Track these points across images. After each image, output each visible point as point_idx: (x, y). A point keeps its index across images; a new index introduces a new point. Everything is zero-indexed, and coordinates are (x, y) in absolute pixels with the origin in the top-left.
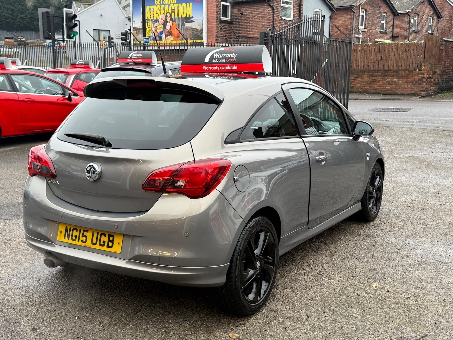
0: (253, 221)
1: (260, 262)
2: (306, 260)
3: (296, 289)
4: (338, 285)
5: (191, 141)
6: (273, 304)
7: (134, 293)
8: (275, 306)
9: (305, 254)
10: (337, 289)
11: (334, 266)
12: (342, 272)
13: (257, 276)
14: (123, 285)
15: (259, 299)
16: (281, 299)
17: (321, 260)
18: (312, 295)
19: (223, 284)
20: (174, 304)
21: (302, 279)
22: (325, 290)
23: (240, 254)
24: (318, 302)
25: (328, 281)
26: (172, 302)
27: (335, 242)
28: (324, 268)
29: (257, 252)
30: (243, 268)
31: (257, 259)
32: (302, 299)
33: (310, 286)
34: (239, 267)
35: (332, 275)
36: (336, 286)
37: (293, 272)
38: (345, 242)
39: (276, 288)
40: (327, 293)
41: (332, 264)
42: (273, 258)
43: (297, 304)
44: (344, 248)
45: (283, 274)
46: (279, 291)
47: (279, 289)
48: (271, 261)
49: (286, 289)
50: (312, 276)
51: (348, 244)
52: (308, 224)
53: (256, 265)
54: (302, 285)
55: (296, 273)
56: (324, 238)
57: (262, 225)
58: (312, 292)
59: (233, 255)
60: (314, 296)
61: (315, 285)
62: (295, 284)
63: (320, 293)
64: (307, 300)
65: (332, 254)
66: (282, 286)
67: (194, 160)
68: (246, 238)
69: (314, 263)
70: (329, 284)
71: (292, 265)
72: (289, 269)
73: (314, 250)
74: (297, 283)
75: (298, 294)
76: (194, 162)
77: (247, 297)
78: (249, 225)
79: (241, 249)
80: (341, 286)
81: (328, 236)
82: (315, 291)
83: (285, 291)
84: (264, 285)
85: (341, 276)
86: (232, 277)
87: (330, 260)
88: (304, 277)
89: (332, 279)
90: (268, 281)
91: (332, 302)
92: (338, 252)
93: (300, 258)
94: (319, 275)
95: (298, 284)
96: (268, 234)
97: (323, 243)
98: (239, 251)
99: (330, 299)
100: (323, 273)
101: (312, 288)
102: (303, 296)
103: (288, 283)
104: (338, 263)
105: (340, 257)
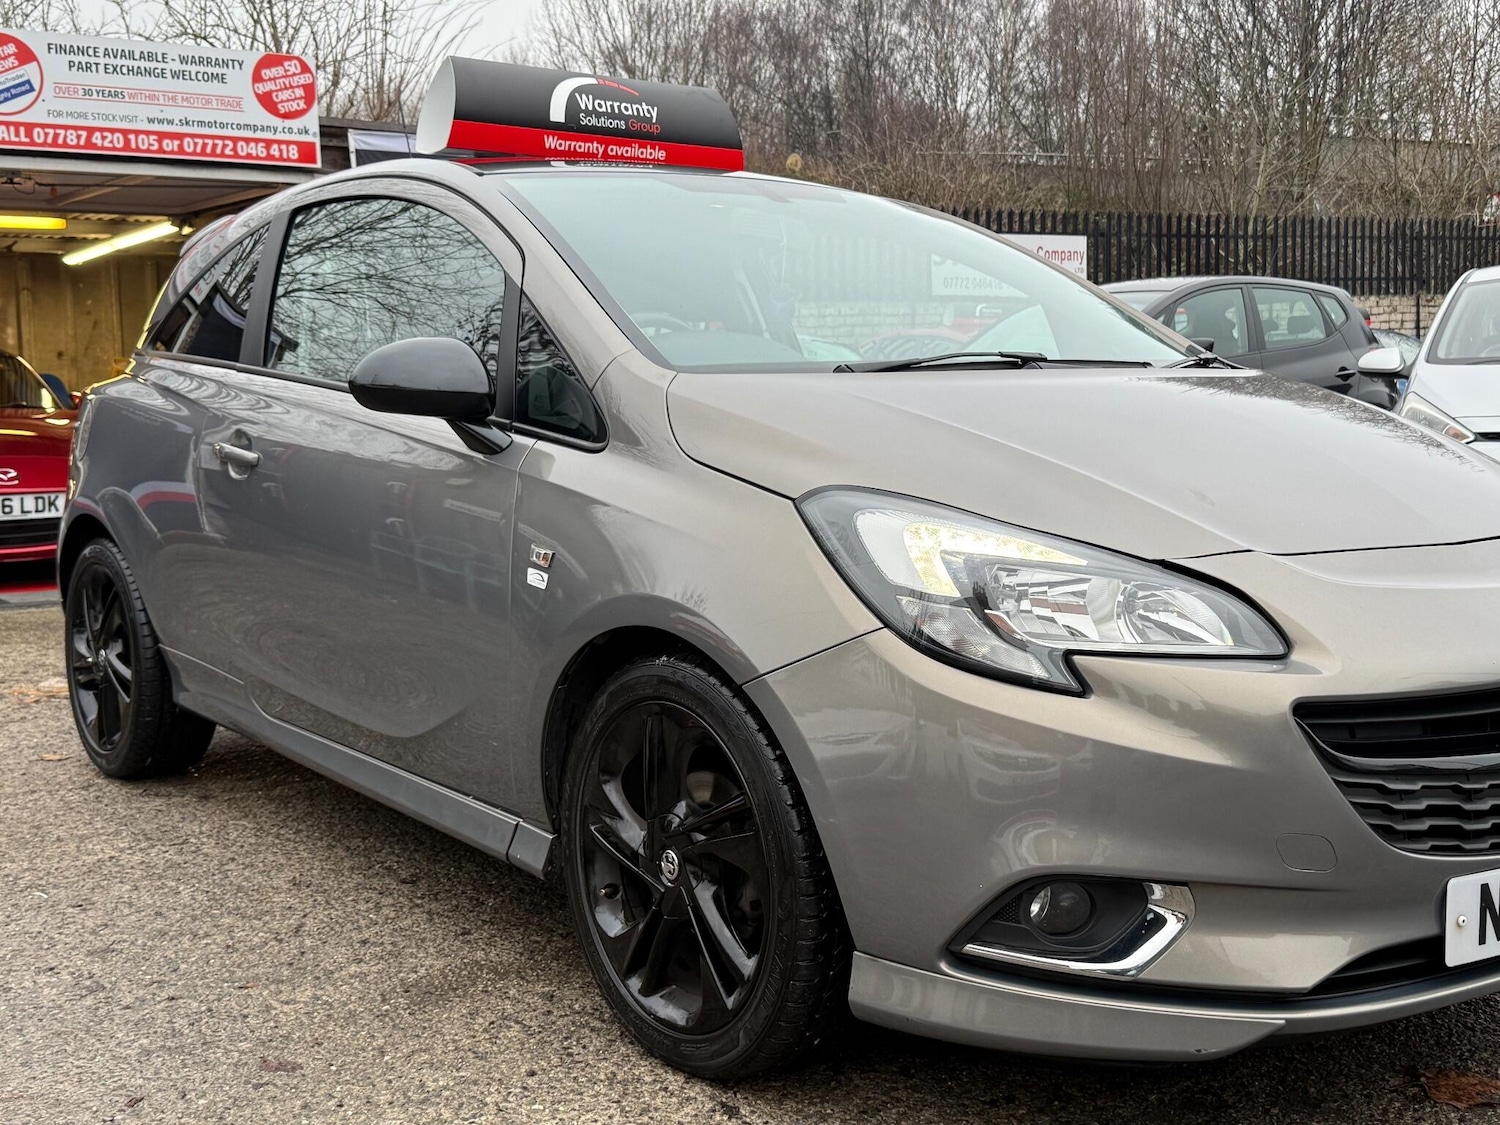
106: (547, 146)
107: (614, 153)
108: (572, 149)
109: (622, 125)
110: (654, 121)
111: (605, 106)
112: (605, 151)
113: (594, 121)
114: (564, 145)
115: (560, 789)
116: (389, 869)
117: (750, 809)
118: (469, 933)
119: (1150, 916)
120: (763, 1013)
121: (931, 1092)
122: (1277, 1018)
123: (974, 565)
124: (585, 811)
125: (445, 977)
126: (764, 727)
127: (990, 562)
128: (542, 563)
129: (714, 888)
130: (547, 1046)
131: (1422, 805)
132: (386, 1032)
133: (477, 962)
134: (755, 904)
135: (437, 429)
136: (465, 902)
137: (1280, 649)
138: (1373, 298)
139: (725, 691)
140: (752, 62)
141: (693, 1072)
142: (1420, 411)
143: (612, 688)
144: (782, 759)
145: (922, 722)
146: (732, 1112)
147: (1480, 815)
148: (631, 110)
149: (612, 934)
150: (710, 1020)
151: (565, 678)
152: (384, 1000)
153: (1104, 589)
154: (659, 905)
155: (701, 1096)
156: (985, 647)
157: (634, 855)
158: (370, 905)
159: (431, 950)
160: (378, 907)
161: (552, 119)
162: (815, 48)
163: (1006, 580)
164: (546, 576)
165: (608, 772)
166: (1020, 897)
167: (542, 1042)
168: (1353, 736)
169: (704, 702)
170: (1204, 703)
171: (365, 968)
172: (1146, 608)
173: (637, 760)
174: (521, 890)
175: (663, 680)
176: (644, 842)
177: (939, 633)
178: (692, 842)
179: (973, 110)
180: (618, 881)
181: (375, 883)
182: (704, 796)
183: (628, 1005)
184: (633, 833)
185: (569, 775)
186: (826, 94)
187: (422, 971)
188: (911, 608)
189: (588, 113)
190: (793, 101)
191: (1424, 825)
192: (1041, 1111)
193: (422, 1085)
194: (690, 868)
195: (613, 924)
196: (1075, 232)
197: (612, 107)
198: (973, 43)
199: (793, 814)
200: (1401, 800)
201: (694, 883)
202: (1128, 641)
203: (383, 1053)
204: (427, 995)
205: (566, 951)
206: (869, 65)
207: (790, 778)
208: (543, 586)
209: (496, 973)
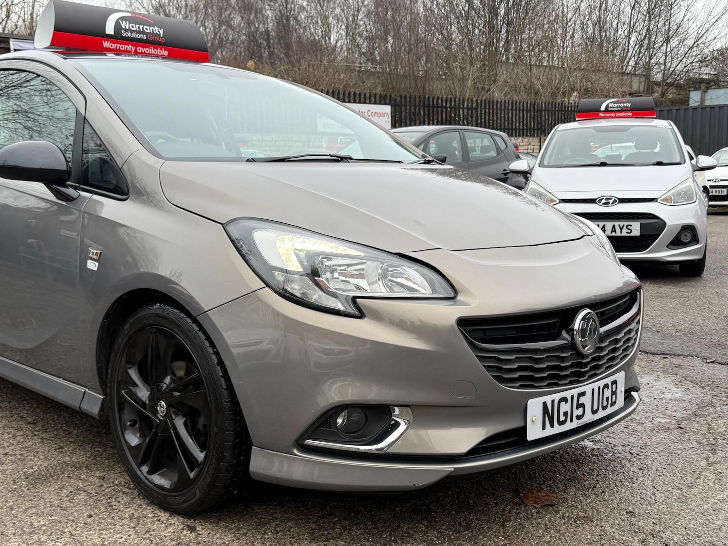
106: (104, 46)
107: (140, 51)
108: (118, 48)
109: (145, 37)
110: (161, 36)
111: (136, 27)
112: (136, 50)
113: (129, 35)
114: (114, 46)
115: (107, 373)
116: (22, 417)
117: (201, 379)
118: (62, 448)
119: (393, 422)
120: (208, 480)
121: (293, 513)
122: (450, 468)
123: (310, 256)
124: (119, 383)
125: (48, 471)
126: (208, 338)
127: (318, 254)
128: (95, 257)
129: (184, 419)
130: (99, 503)
131: (515, 366)
132: (14, 499)
133: (65, 462)
134: (205, 426)
135: (39, 188)
136: (61, 432)
137: (452, 295)
138: (520, 138)
139: (189, 320)
140: (230, 15)
141: (173, 511)
142: (536, 190)
143: (132, 320)
144: (217, 353)
145: (287, 334)
146: (192, 529)
147: (542, 370)
148: (149, 30)
149: (133, 444)
150: (182, 484)
151: (107, 316)
152: (14, 483)
153: (372, 267)
154: (156, 429)
155: (177, 522)
156: (316, 296)
157: (144, 405)
158: (11, 436)
159: (42, 457)
160: (14, 436)
161: (107, 33)
162: (261, 9)
163: (327, 263)
164: (97, 264)
165: (130, 363)
166: (332, 415)
167: (97, 501)
168: (485, 334)
169: (178, 326)
170: (420, 321)
171: (5, 467)
172: (392, 276)
173: (145, 357)
174: (92, 426)
175: (157, 315)
176: (149, 397)
177: (293, 289)
178: (172, 396)
179: (339, 44)
180: (136, 418)
181: (14, 424)
182: (181, 373)
183: (141, 480)
184: (143, 393)
185: (110, 365)
186: (267, 33)
187: (36, 468)
188: (280, 277)
189: (126, 30)
190: (251, 36)
191: (516, 375)
192: (345, 519)
193: (32, 524)
194: (172, 410)
195: (134, 440)
196: (385, 104)
197: (139, 27)
198: (338, 11)
199: (223, 380)
200: (506, 364)
201: (174, 417)
202: (382, 291)
203: (12, 510)
204: (37, 479)
205: (113, 454)
206: (288, 20)
207: (221, 363)
208: (95, 269)
209: (75, 466)
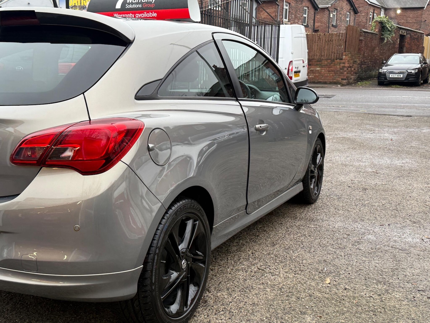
0: (176, 206)
1: (187, 260)
2: (243, 252)
3: (233, 291)
4: (284, 283)
5: (84, 93)
6: (203, 314)
7: (17, 307)
8: (206, 316)
9: (242, 244)
10: (284, 288)
11: (277, 258)
12: (288, 266)
13: (182, 279)
14: (4, 296)
15: (185, 309)
16: (214, 306)
17: (261, 251)
18: (254, 298)
19: (133, 296)
20: (70, 320)
21: (240, 277)
22: (268, 290)
23: (157, 251)
24: (262, 308)
25: (273, 278)
26: (67, 318)
27: (276, 228)
28: (265, 261)
29: (182, 247)
30: (162, 270)
31: (182, 256)
32: (241, 305)
33: (250, 286)
34: (157, 271)
35: (276, 269)
36: (282, 285)
37: (228, 268)
38: (287, 228)
39: (208, 291)
40: (272, 294)
41: (275, 255)
42: (204, 253)
43: (236, 312)
44: (287, 236)
45: (216, 271)
46: (212, 295)
47: (212, 291)
48: (201, 258)
49: (220, 292)
50: (252, 272)
51: (290, 230)
52: (246, 209)
53: (182, 264)
54: (240, 285)
55: (232, 270)
56: (263, 224)
57: (189, 211)
58: (254, 293)
59: (148, 254)
60: (256, 300)
61: (256, 285)
62: (232, 284)
63: (263, 295)
64: (247, 306)
65: (273, 243)
66: (215, 288)
67: (89, 119)
68: (167, 229)
69: (253, 255)
70: (273, 282)
71: (228, 258)
72: (224, 264)
73: (252, 239)
74: (234, 282)
75: (236, 298)
76: (90, 122)
77: (169, 309)
78: (171, 211)
79: (159, 245)
80: (288, 285)
81: (267, 222)
82: (257, 292)
83: (219, 294)
84: (192, 290)
85: (287, 270)
86: (146, 286)
87: (272, 251)
88: (242, 275)
89: (276, 274)
90: (197, 285)
91: (279, 307)
92: (280, 241)
93: (236, 250)
94: (260, 271)
95: (235, 284)
96: (197, 222)
97: (261, 230)
98: (157, 248)
99: (276, 303)
100: (265, 267)
101: (252, 288)
102: (243, 300)
103: (222, 283)
104: (281, 254)
105: (282, 246)
